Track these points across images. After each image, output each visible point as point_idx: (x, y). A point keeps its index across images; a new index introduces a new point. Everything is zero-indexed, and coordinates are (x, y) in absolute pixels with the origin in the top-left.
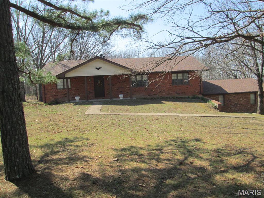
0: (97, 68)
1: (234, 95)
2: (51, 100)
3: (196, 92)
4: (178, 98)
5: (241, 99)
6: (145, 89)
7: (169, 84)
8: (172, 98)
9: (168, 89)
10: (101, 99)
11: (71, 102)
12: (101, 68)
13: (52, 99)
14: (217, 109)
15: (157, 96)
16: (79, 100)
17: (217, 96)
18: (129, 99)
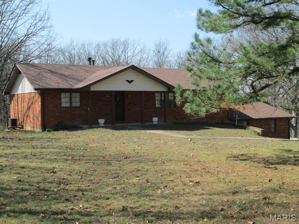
0: (128, 81)
3: (224, 116)
5: (264, 127)
12: (134, 81)
14: (260, 136)
15: (185, 120)
16: (104, 124)
17: (242, 122)
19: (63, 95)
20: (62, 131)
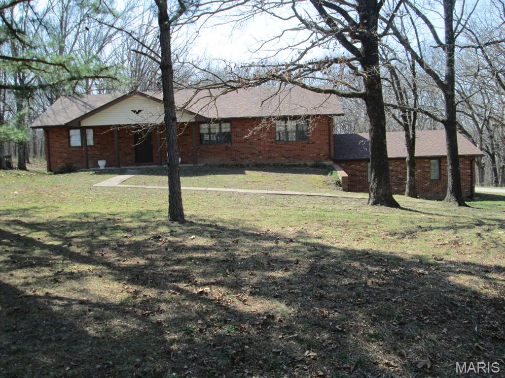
0: (134, 111)
1: (396, 163)
2: (59, 166)
3: (321, 155)
4: (286, 166)
6: (226, 148)
7: (270, 140)
8: (274, 165)
9: (267, 149)
10: (146, 165)
11: (91, 169)
12: (142, 110)
13: (61, 165)
14: (340, 186)
16: (105, 167)
17: (363, 164)
18: (192, 165)
19: (72, 132)
20: (68, 174)
